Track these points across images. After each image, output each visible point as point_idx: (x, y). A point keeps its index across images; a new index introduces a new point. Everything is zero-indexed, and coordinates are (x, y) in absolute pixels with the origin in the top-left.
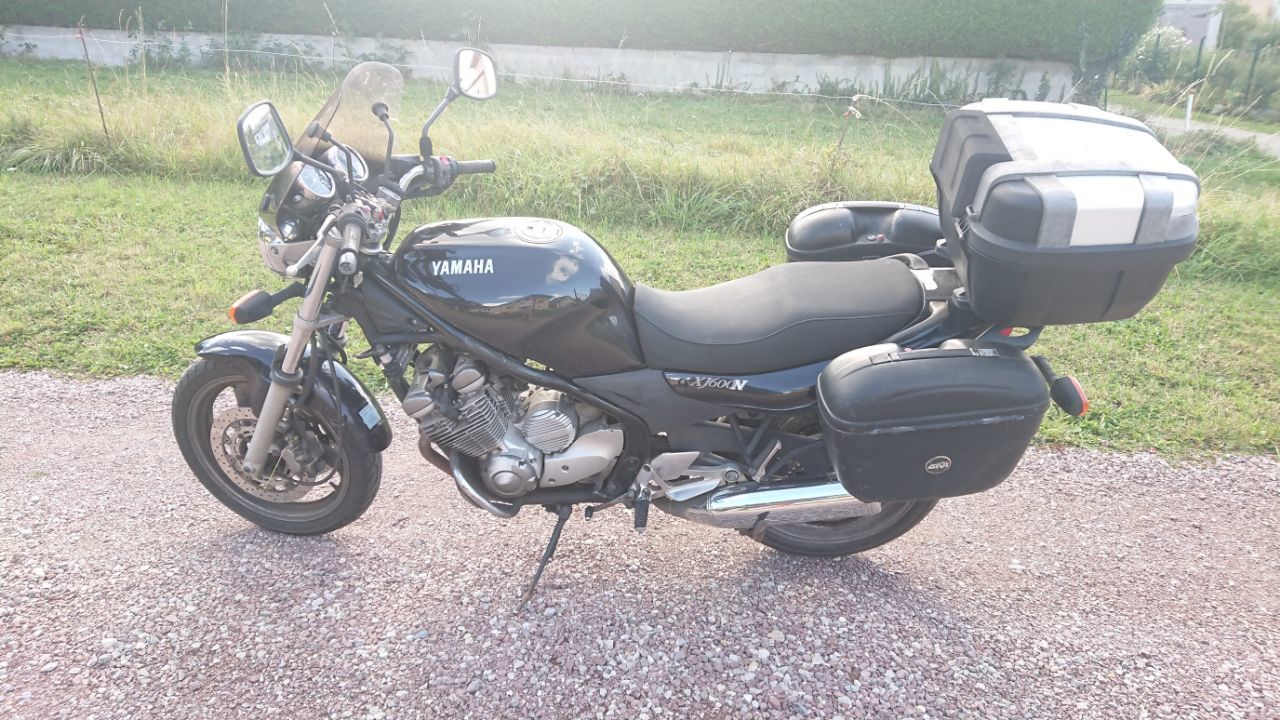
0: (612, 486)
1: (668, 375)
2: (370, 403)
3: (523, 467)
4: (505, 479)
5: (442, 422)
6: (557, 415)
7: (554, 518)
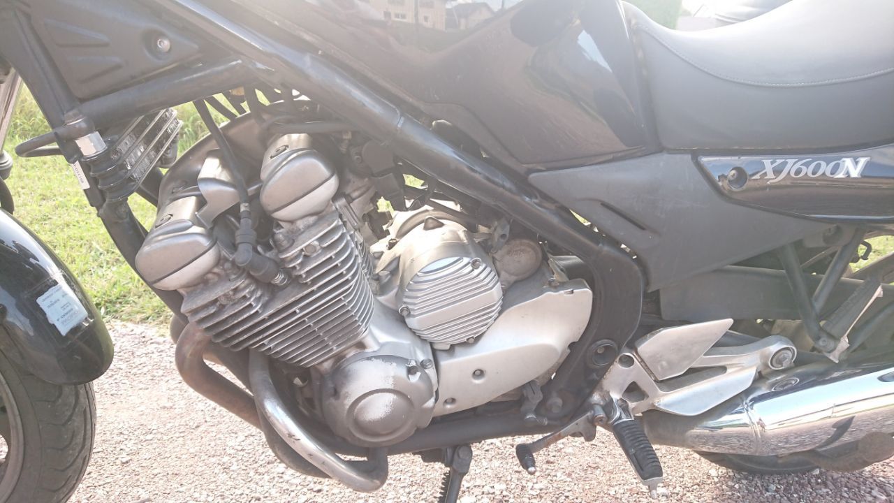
0: (556, 401)
1: (704, 160)
2: (62, 283)
3: (415, 379)
4: (378, 409)
5: (236, 290)
6: (475, 265)
7: (438, 470)
